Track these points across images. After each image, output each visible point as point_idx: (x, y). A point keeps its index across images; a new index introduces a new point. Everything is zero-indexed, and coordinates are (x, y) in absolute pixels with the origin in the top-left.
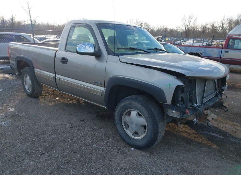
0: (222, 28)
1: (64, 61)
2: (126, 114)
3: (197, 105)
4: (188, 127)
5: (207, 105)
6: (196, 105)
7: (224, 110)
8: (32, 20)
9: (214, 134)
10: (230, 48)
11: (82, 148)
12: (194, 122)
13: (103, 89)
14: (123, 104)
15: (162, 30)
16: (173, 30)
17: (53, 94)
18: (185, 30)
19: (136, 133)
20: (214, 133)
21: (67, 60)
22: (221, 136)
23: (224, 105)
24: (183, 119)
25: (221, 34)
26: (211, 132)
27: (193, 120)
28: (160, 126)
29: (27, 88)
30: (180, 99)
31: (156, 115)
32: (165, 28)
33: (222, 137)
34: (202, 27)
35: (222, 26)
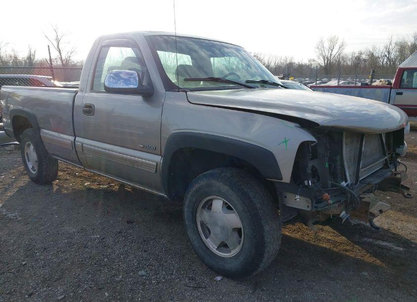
0: (388, 58)
1: (89, 109)
2: (203, 207)
3: (347, 183)
4: (332, 230)
5: (368, 184)
6: (344, 184)
7: (403, 194)
8: (64, 58)
9: (384, 244)
10: (405, 87)
11: (117, 279)
12: (341, 219)
13: (158, 159)
14: (196, 186)
15: (283, 66)
16: (302, 65)
17: (81, 177)
18: (323, 65)
19: (223, 246)
20: (386, 241)
21: (93, 107)
22: (399, 246)
23: (402, 183)
24: (318, 212)
25: (388, 69)
26: (378, 240)
27: (340, 215)
28: (267, 228)
29: (30, 166)
30: (309, 171)
31: (258, 206)
32: (288, 62)
33: (401, 249)
34: (354, 59)
35: (388, 56)
